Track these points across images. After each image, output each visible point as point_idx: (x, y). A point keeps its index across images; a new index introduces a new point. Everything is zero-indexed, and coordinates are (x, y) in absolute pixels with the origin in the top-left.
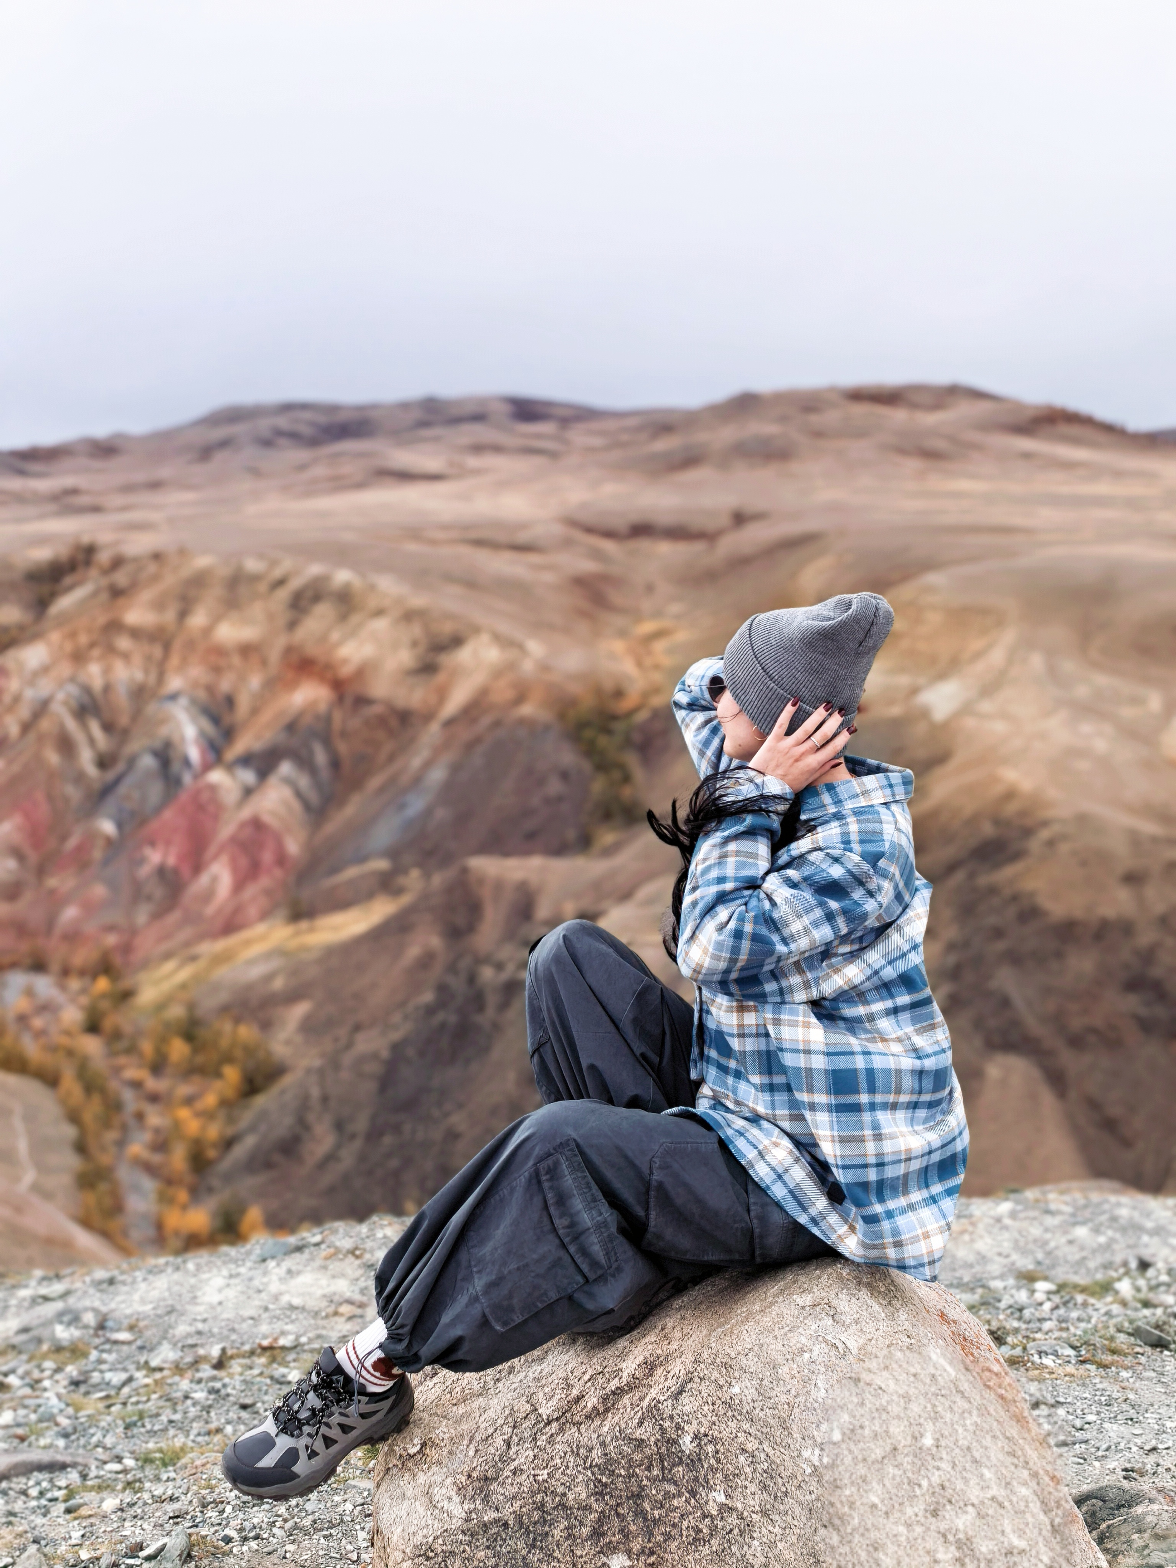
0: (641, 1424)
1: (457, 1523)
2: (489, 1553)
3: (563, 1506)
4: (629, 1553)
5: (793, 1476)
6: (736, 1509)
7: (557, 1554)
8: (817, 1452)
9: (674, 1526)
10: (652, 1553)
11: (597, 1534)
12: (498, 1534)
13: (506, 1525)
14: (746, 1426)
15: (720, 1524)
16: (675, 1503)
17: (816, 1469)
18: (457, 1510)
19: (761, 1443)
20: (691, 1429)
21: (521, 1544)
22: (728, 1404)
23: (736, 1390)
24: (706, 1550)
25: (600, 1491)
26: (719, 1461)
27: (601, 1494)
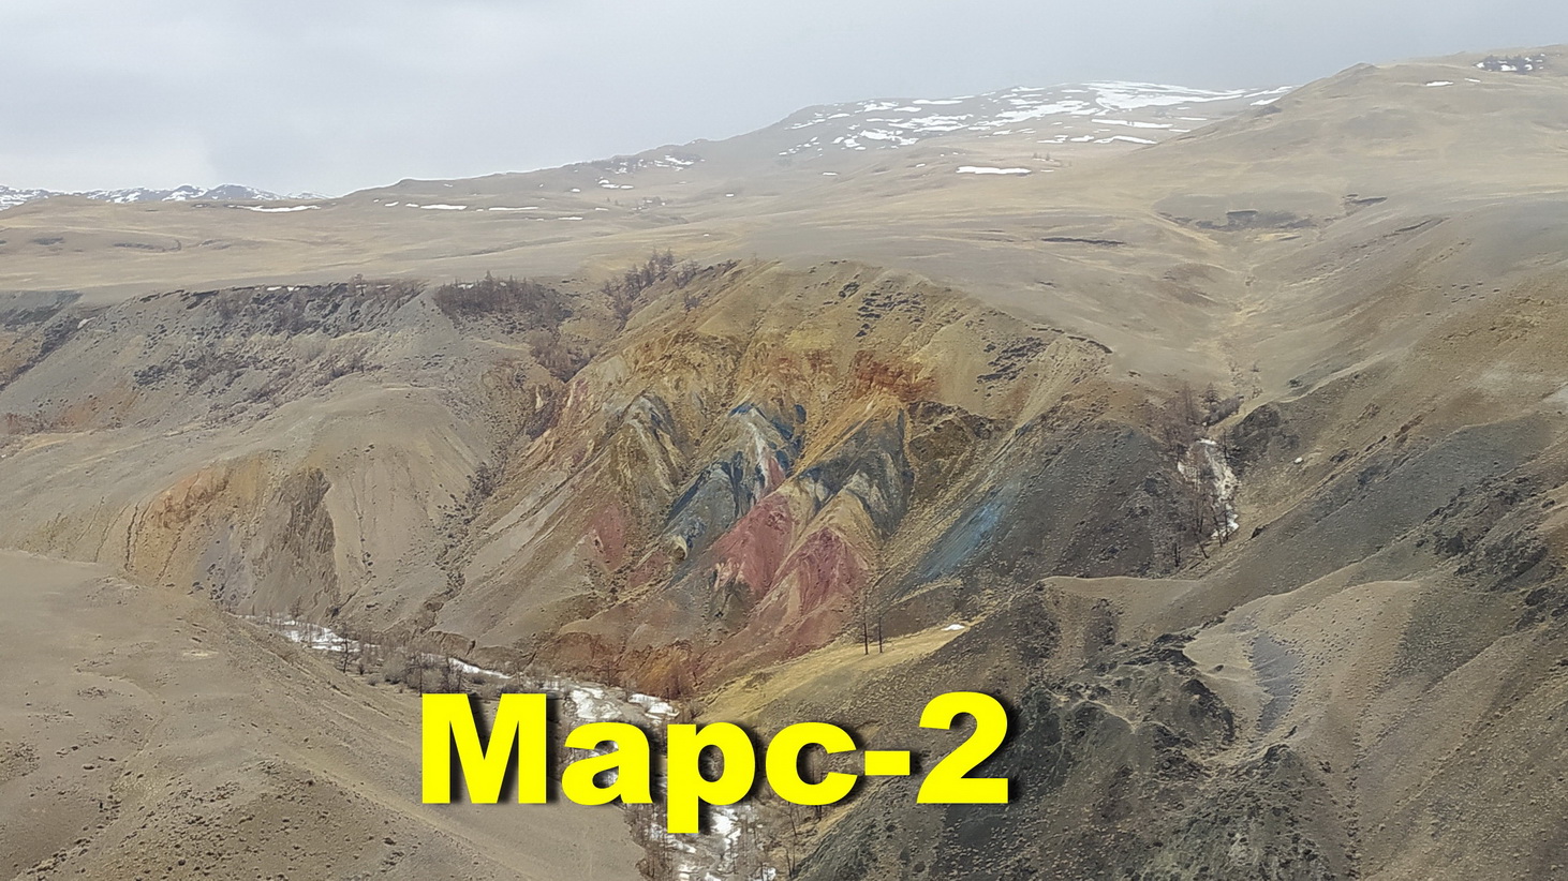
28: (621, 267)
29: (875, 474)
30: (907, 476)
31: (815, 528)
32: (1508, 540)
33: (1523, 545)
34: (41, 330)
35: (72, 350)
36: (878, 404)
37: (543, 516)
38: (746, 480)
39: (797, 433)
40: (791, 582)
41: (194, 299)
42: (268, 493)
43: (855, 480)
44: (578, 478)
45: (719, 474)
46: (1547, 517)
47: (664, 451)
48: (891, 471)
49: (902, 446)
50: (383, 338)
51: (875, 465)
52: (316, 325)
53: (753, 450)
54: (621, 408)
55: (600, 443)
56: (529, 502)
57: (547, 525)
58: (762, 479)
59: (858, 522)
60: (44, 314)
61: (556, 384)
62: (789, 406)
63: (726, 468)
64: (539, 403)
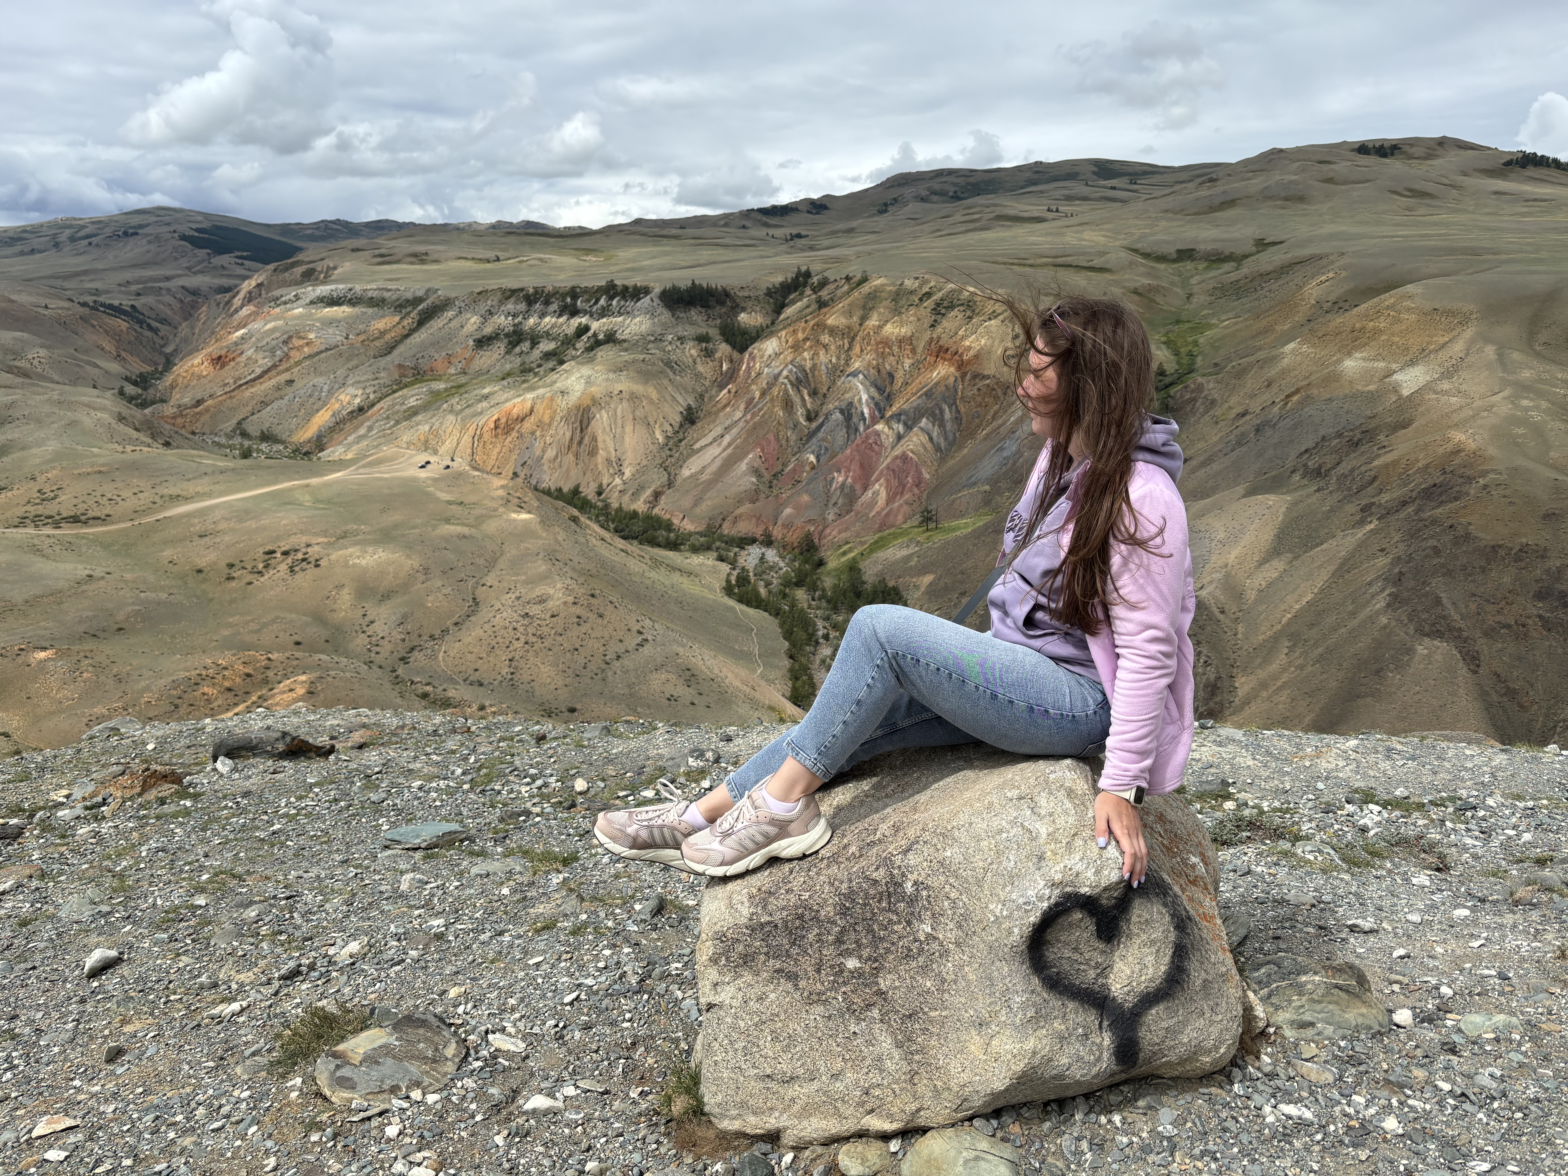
0: (877, 869)
1: (744, 921)
2: (764, 944)
3: (816, 919)
4: (860, 958)
5: (980, 921)
6: (938, 938)
7: (809, 951)
8: (1000, 906)
9: (893, 944)
10: (877, 961)
11: (839, 941)
12: (770, 932)
13: (776, 926)
14: (951, 880)
15: (926, 948)
16: (895, 928)
17: (997, 918)
18: (745, 911)
19: (961, 894)
20: (913, 877)
21: (785, 941)
22: (941, 863)
23: (948, 854)
24: (914, 964)
25: (844, 912)
26: (929, 903)
27: (844, 914)
28: (778, 279)
29: (937, 419)
30: (958, 419)
31: (898, 451)
32: (1352, 470)
33: (1361, 474)
34: (416, 312)
35: (436, 324)
36: (943, 371)
37: (727, 439)
38: (855, 419)
39: (888, 390)
40: (881, 485)
41: (509, 293)
42: (558, 418)
43: (924, 422)
44: (749, 417)
45: (838, 415)
46: (1379, 456)
47: (803, 400)
48: (947, 415)
49: (955, 400)
50: (627, 322)
51: (937, 412)
52: (585, 312)
53: (860, 399)
54: (776, 371)
55: (763, 394)
56: (719, 430)
57: (729, 445)
58: (864, 419)
59: (925, 448)
60: (417, 301)
61: (736, 355)
62: (883, 372)
63: (842, 412)
64: (725, 367)
